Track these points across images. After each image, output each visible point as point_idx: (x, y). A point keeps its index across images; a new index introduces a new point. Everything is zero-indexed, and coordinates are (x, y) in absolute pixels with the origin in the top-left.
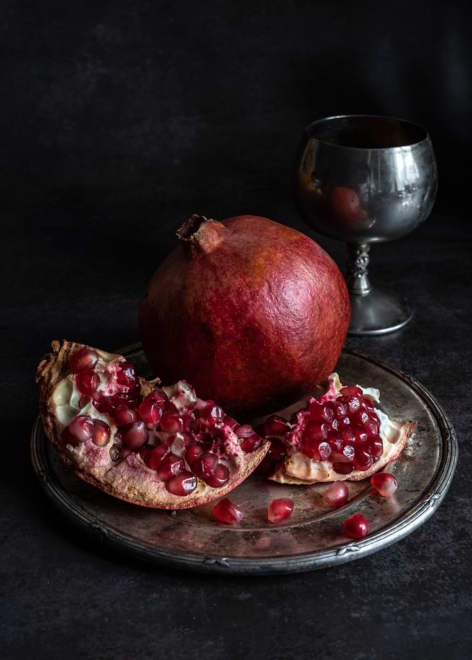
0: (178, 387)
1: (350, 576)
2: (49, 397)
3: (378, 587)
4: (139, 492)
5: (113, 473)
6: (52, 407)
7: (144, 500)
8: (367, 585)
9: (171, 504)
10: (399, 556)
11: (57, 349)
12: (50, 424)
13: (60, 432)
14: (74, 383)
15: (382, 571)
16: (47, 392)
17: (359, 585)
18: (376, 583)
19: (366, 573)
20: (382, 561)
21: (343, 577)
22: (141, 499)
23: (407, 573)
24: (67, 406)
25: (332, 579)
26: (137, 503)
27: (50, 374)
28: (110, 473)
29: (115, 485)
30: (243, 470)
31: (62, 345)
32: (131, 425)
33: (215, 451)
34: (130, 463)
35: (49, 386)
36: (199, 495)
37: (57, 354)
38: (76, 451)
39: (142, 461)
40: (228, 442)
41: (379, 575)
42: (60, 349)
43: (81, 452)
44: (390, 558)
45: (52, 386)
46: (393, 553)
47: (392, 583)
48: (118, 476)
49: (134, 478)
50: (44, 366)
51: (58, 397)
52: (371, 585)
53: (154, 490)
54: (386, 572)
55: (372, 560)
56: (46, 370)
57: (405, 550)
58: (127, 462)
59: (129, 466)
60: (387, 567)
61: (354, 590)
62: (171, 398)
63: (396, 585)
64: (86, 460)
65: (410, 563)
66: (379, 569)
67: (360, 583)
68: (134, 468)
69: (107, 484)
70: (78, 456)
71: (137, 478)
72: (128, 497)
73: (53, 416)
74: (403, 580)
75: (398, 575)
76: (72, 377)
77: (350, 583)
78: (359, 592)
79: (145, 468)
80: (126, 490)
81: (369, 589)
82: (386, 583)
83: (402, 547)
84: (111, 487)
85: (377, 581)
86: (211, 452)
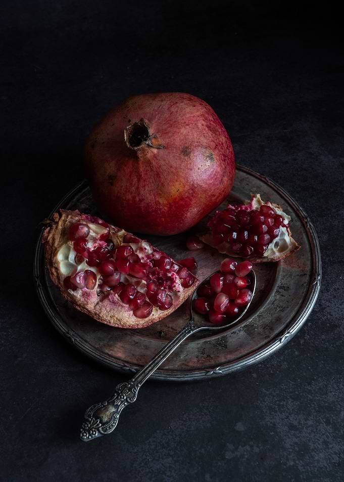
0: (141, 245)
1: (297, 462)
2: (54, 256)
3: (318, 470)
4: (117, 318)
5: (100, 307)
6: (57, 263)
7: (120, 323)
8: (309, 470)
9: (138, 325)
10: (328, 437)
11: (57, 220)
12: (55, 273)
13: (62, 279)
14: (72, 247)
15: (318, 454)
16: (52, 252)
17: (304, 470)
18: (316, 467)
19: (308, 458)
20: (317, 443)
21: (292, 463)
22: (119, 323)
23: (335, 453)
24: (66, 261)
25: (285, 467)
26: (116, 325)
27: (54, 239)
28: (98, 307)
29: (101, 315)
30: (181, 299)
31: (60, 216)
32: (111, 274)
33: (165, 288)
34: (111, 300)
35: (54, 248)
36: (154, 317)
37: (57, 223)
38: (75, 294)
39: (119, 298)
40: (175, 284)
41: (316, 458)
42: (59, 219)
43: (78, 295)
44: (322, 440)
45: (56, 249)
46: (323, 434)
47: (326, 465)
48: (104, 309)
49: (114, 310)
50: (49, 232)
51: (60, 257)
52: (312, 469)
53: (127, 317)
54: (321, 454)
55: (310, 444)
56: (51, 236)
57: (331, 431)
58: (109, 299)
59: (110, 302)
60: (321, 449)
61: (301, 476)
62: (136, 251)
63: (329, 466)
64: (82, 299)
65: (336, 444)
66: (315, 452)
67: (305, 469)
68: (114, 303)
69: (96, 314)
70: (76, 297)
71: (116, 310)
72: (110, 323)
73: (57, 269)
74: (333, 461)
75: (329, 456)
76: (71, 244)
77: (298, 469)
78: (305, 478)
79: (121, 303)
80: (109, 318)
81: (311, 473)
82: (322, 466)
83: (329, 427)
84: (99, 316)
85: (316, 464)
86: (162, 288)
